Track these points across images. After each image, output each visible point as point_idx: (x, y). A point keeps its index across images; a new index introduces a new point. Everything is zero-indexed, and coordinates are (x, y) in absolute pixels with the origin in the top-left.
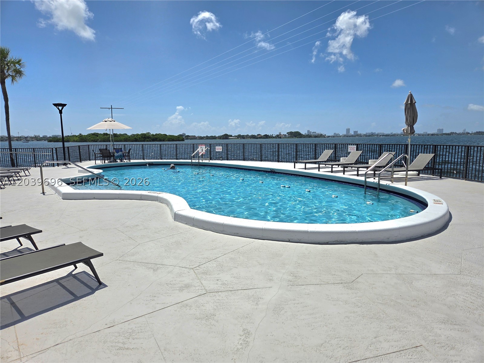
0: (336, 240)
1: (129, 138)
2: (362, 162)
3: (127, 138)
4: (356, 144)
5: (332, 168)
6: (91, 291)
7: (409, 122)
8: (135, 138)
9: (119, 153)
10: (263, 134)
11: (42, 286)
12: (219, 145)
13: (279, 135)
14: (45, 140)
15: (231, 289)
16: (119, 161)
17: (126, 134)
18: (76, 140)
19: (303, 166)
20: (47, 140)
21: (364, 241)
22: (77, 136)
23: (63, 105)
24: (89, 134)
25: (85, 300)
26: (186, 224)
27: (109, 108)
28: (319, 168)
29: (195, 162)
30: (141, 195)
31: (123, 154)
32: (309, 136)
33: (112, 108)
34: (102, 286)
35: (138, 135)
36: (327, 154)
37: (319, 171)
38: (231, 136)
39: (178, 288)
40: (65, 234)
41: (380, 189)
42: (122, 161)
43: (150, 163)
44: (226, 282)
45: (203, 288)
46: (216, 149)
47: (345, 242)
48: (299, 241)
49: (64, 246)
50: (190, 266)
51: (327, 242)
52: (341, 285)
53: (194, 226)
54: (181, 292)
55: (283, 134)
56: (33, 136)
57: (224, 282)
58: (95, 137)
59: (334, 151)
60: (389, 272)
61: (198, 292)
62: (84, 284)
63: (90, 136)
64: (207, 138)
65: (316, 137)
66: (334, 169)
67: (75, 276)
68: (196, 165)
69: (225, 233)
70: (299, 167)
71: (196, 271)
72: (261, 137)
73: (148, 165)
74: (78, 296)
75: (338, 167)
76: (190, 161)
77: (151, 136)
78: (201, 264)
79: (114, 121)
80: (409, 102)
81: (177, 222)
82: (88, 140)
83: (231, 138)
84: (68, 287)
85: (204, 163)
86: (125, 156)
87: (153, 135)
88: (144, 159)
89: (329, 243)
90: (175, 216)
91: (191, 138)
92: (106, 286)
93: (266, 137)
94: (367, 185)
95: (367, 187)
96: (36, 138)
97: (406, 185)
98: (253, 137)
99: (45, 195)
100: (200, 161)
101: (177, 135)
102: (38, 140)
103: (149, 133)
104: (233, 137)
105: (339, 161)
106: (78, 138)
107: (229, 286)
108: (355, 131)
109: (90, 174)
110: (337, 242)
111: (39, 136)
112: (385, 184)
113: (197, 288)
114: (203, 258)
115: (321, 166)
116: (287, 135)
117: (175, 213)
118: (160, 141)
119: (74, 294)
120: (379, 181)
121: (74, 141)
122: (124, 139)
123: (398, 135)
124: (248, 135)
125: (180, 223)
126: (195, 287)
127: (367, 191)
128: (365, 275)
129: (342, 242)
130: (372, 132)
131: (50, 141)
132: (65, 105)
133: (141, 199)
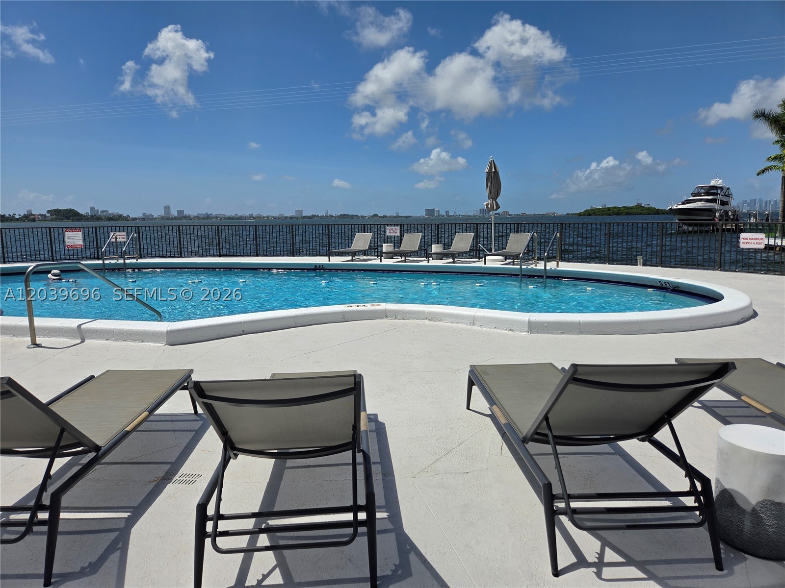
7: (494, 195)
13: (29, 215)
32: (95, 217)
36: (364, 239)
55: (38, 214)
65: (109, 219)
80: (493, 171)
108: (179, 210)
116: (47, 215)
133: (344, 320)
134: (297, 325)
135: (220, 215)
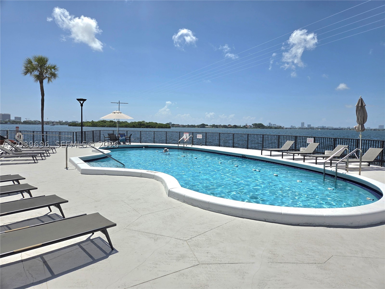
0: (306, 222)
1: (129, 125)
2: (318, 152)
3: (127, 125)
4: (313, 137)
5: (294, 156)
6: (105, 255)
7: (360, 121)
8: (133, 125)
9: (123, 138)
10: (232, 125)
11: (67, 248)
12: (199, 133)
13: (246, 126)
14: (66, 125)
15: (220, 262)
16: (122, 143)
17: (127, 122)
18: (89, 126)
19: (268, 153)
20: (68, 125)
21: (331, 224)
22: (90, 122)
23: (84, 100)
24: (99, 121)
25: (101, 263)
26: (178, 200)
27: (117, 103)
28: (282, 156)
29: (181, 147)
30: (141, 173)
31: (126, 138)
32: (270, 127)
33: (119, 103)
34: (114, 251)
35: (135, 122)
36: (289, 144)
37: (282, 158)
38: (207, 125)
39: (175, 258)
40: (83, 203)
41: (338, 177)
42: (125, 144)
43: (146, 146)
44: (215, 255)
45: (196, 259)
46: (197, 136)
47: (314, 225)
48: (274, 221)
49: (86, 215)
50: (183, 238)
51: (298, 223)
52: (315, 265)
53: (184, 202)
54: (178, 262)
55: (249, 125)
56: (58, 121)
57: (213, 255)
58: (103, 123)
59: (294, 142)
60: (356, 255)
61: (192, 263)
62: (99, 249)
63: (99, 123)
64: (189, 126)
65: (276, 128)
66: (295, 157)
67: (92, 241)
68: (181, 149)
69: (210, 210)
70: (266, 154)
71: (189, 243)
72: (231, 127)
73: (144, 147)
74: (96, 259)
75: (298, 155)
76: (177, 145)
77: (146, 124)
78: (193, 237)
79: (121, 113)
80: (360, 105)
81: (171, 198)
82: (98, 126)
83: (207, 127)
84: (87, 250)
85: (188, 147)
86: (127, 140)
87: (147, 123)
88: (141, 143)
89: (300, 224)
90: (169, 193)
91: (176, 126)
92: (117, 252)
93: (235, 127)
94: (325, 173)
95: (326, 174)
96: (60, 123)
97: (360, 174)
98: (225, 127)
99: (68, 170)
100: (185, 146)
101: (165, 123)
102: (61, 125)
103: (144, 121)
104: (209, 126)
105: (299, 150)
106: (90, 124)
107: (217, 259)
108: (309, 124)
109: (101, 154)
110: (307, 224)
111: (62, 121)
112: (342, 173)
113: (191, 259)
114: (194, 231)
115: (284, 154)
116: (252, 126)
117: (169, 191)
118: (152, 127)
119: (92, 257)
120: (336, 170)
121: (88, 126)
122: (125, 125)
123: (345, 129)
124: (221, 125)
125: (173, 199)
126: (189, 258)
127: (325, 178)
128: (335, 256)
129: (311, 225)
130: (323, 126)
131: (70, 125)
132: (85, 100)
133: (141, 177)
134: (124, 175)
135: (330, 127)
